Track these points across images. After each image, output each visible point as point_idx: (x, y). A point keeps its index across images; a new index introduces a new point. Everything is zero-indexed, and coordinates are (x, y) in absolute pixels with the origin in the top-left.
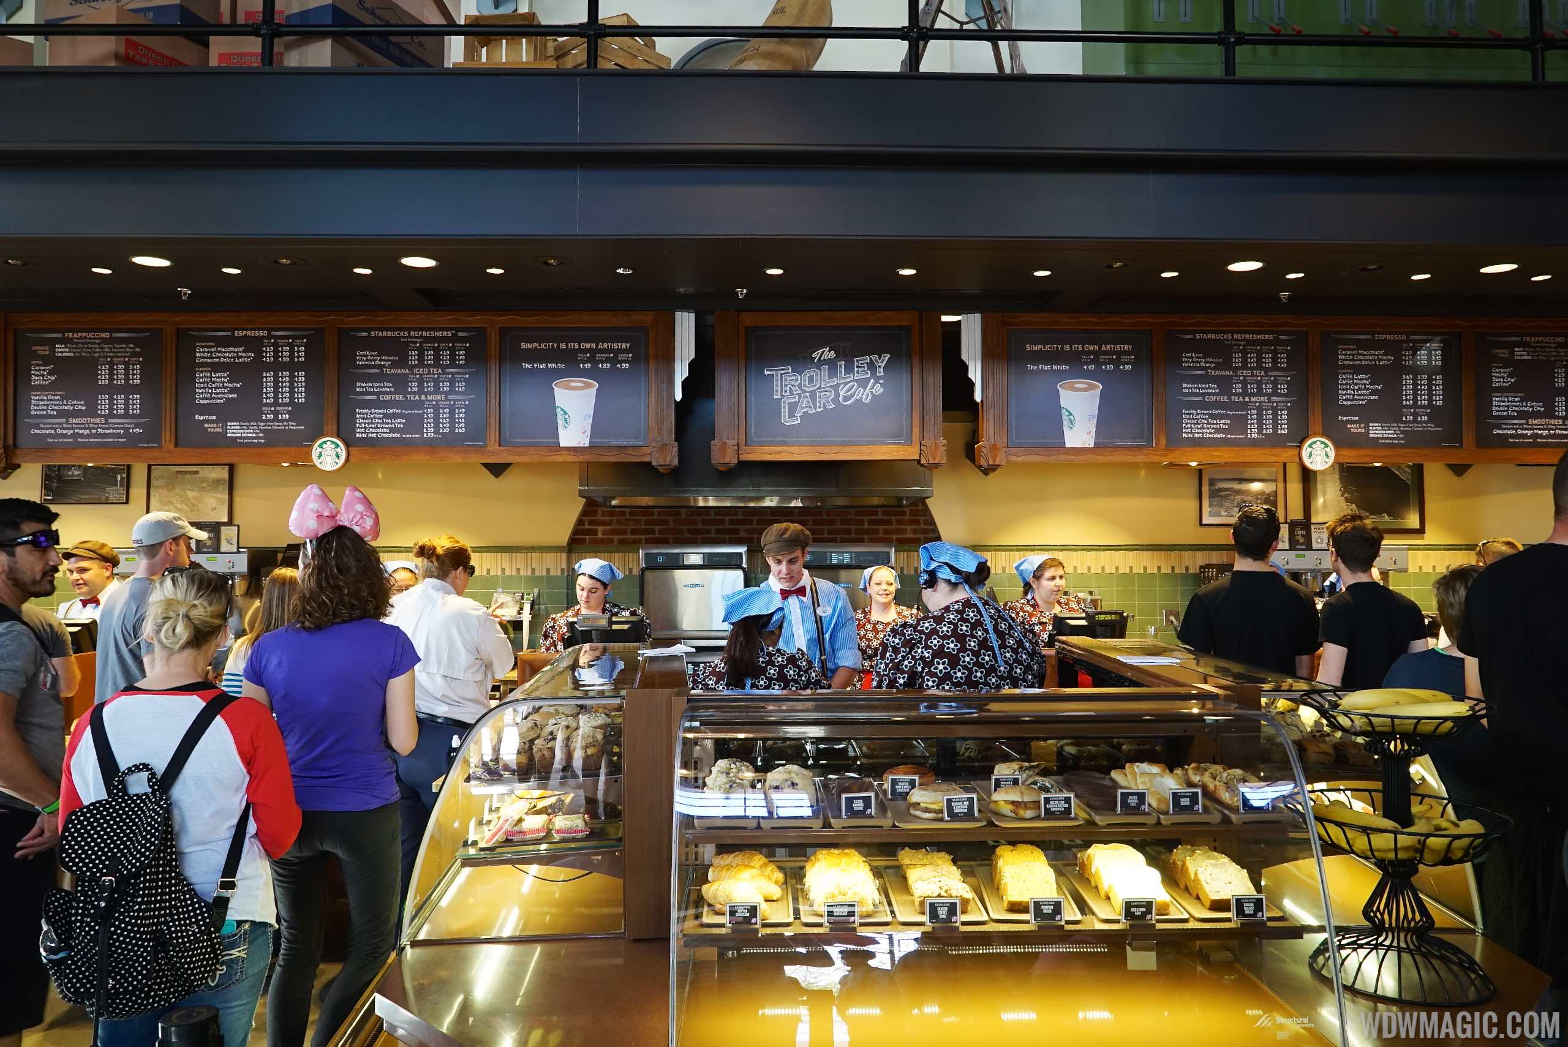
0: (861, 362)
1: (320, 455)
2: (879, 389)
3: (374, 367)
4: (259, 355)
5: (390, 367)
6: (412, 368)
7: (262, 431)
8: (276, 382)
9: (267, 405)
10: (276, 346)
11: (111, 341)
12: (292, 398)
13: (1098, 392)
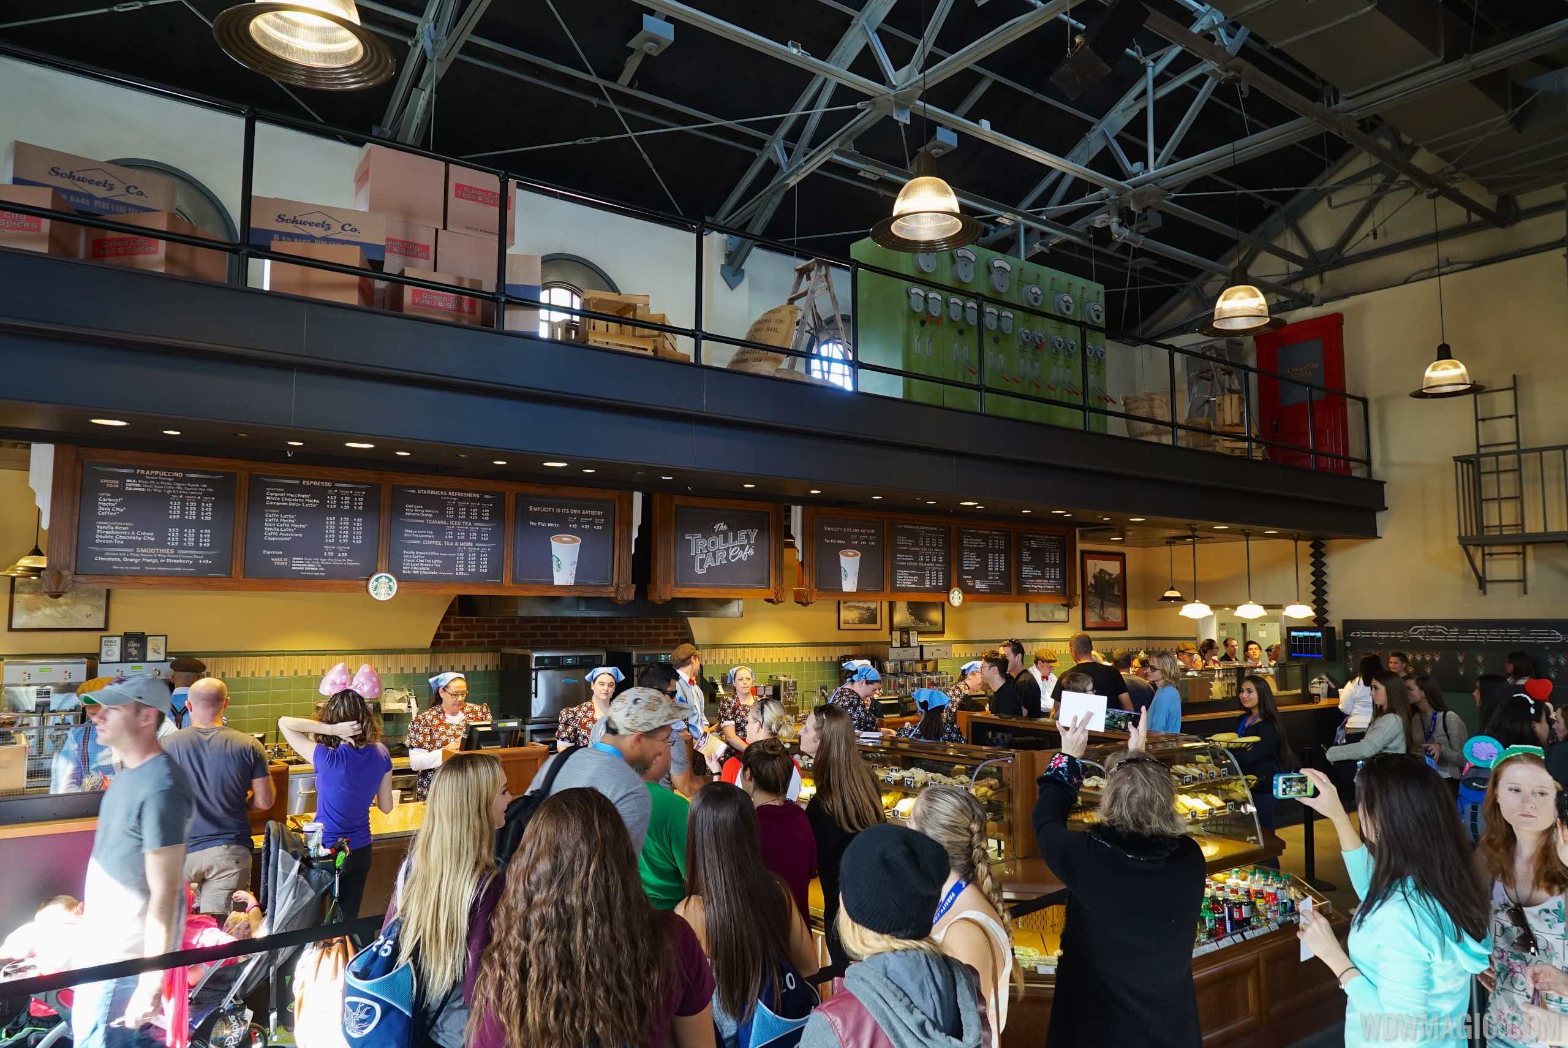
0: (742, 534)
1: (376, 588)
2: (751, 552)
3: (420, 518)
4: (323, 503)
5: (432, 518)
6: (448, 520)
7: (323, 566)
8: (337, 525)
9: (329, 544)
10: (339, 495)
11: (184, 480)
12: (350, 539)
13: (858, 558)
